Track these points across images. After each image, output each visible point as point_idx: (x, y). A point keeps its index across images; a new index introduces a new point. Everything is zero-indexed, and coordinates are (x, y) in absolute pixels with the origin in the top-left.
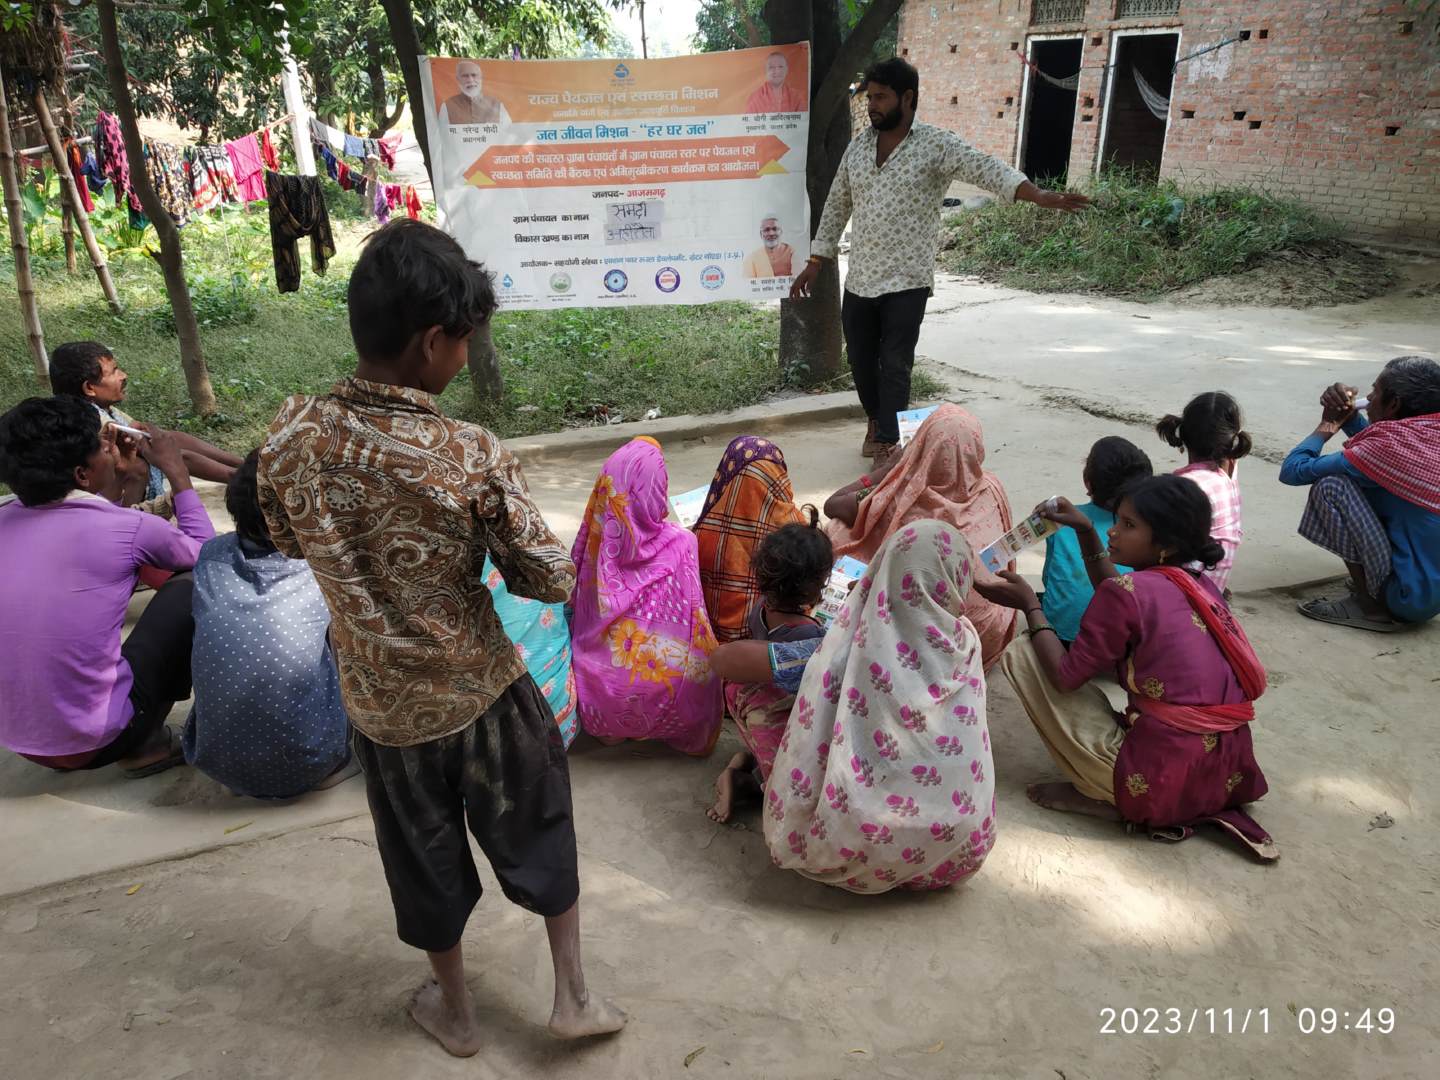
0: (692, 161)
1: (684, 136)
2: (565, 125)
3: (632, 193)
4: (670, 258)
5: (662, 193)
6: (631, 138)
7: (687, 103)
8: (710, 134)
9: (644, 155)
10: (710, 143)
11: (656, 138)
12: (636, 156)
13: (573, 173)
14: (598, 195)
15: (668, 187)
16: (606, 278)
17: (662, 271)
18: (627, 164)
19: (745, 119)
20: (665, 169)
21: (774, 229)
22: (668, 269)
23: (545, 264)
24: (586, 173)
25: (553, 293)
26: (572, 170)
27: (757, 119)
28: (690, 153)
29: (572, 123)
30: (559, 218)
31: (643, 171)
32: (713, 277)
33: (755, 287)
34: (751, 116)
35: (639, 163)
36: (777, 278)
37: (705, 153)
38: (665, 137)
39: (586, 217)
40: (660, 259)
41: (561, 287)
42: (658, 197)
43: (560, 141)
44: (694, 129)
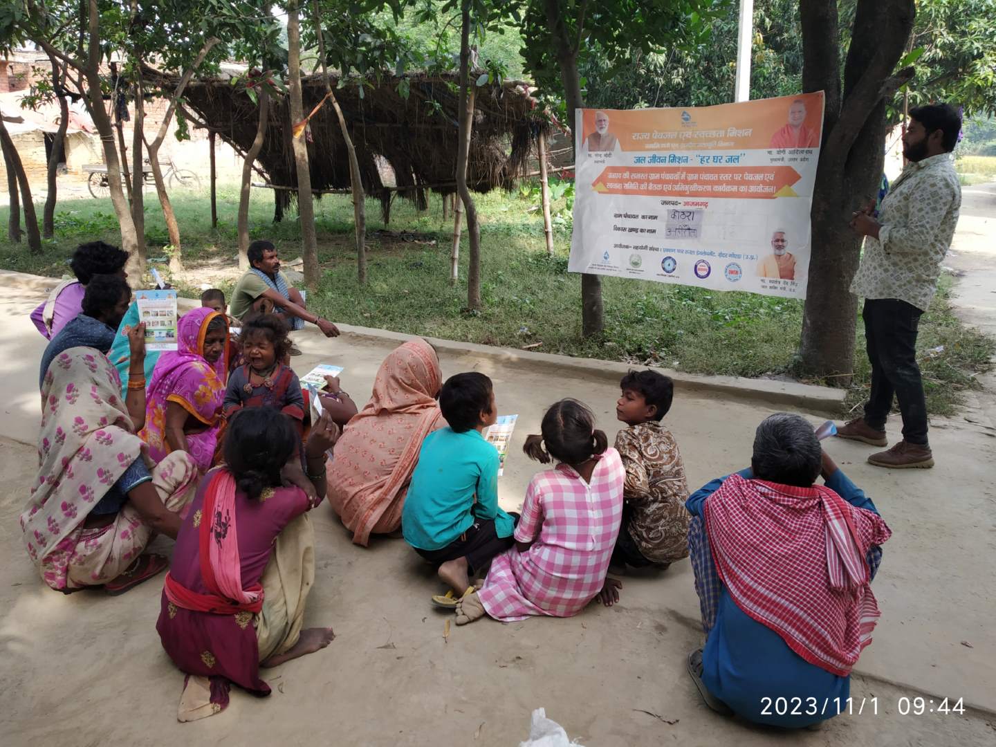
0: (728, 183)
1: (723, 164)
2: (651, 154)
3: (687, 204)
4: (705, 253)
5: (706, 204)
6: (690, 164)
7: (731, 139)
8: (742, 163)
9: (696, 177)
10: (742, 170)
11: (705, 165)
12: (691, 177)
13: (651, 187)
14: (665, 203)
15: (711, 201)
16: (663, 262)
17: (700, 261)
18: (685, 182)
19: (770, 152)
20: (709, 188)
21: (783, 241)
22: (703, 261)
23: (627, 247)
24: (659, 187)
25: (631, 267)
26: (651, 184)
27: (779, 153)
28: (727, 177)
29: (655, 153)
30: (640, 217)
31: (695, 187)
32: (733, 272)
33: (764, 284)
34: (774, 151)
35: (692, 182)
36: (782, 280)
37: (738, 177)
38: (711, 164)
39: (655, 217)
40: (699, 253)
41: (636, 264)
42: (703, 207)
43: (646, 165)
44: (731, 159)
